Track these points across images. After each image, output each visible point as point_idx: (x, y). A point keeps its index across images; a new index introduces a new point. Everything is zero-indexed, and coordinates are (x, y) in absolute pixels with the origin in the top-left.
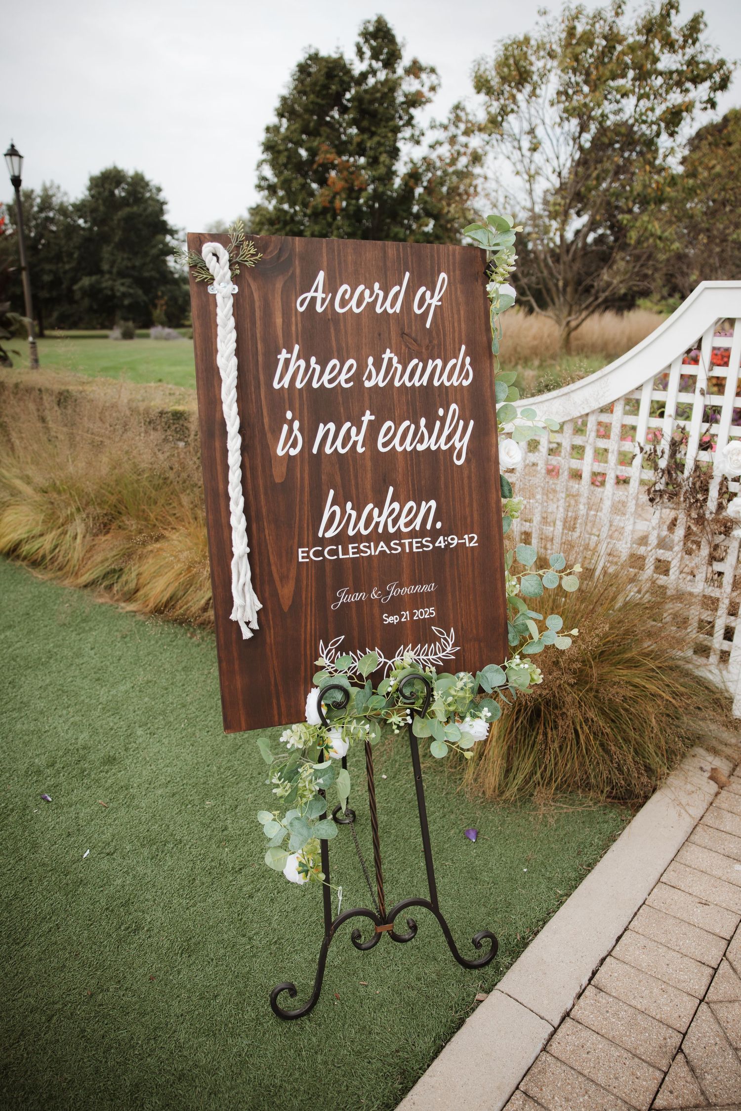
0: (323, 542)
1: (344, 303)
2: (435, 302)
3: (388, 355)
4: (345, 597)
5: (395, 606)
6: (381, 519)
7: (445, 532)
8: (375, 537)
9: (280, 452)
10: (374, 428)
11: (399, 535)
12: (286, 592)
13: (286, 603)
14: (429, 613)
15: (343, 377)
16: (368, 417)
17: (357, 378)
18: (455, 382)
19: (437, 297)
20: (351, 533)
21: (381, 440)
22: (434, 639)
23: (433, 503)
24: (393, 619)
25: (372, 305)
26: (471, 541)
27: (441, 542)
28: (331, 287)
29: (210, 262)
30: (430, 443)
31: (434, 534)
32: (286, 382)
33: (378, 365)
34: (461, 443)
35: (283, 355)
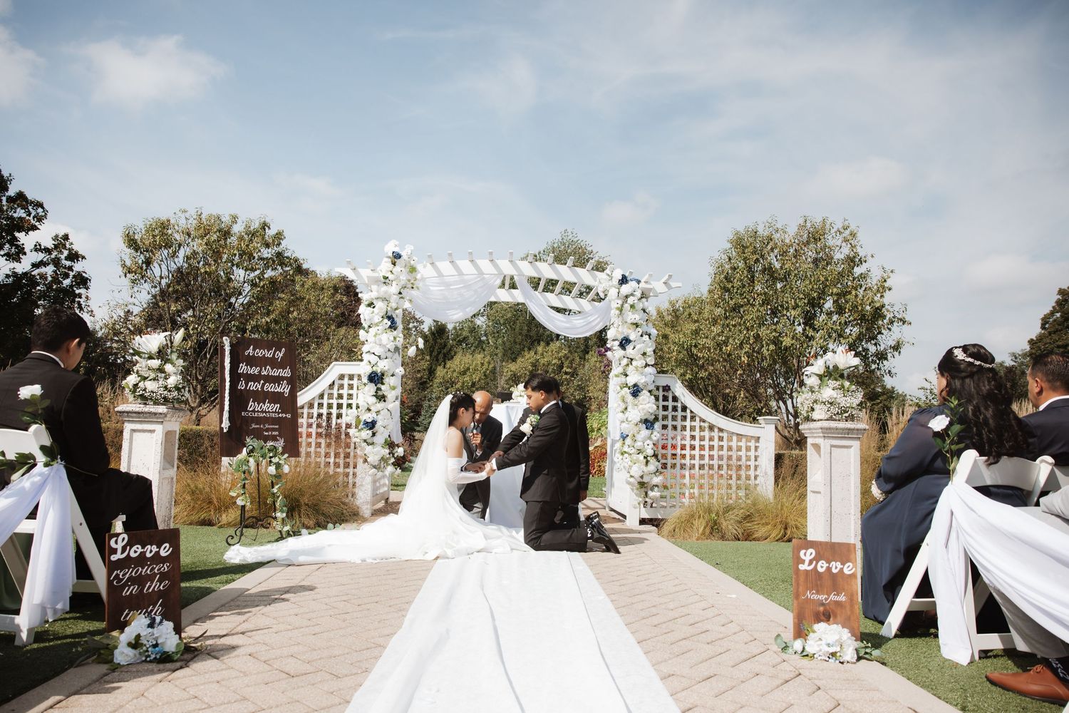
0: (249, 411)
1: (257, 354)
2: (281, 355)
3: (268, 367)
4: (254, 426)
5: (267, 430)
6: (264, 407)
7: (282, 413)
8: (262, 412)
9: (239, 388)
10: (263, 385)
11: (269, 412)
12: (238, 423)
13: (238, 425)
14: (276, 433)
15: (256, 371)
16: (262, 382)
17: (260, 372)
18: (286, 375)
19: (282, 354)
20: (256, 410)
21: (265, 388)
22: (278, 440)
23: (279, 405)
24: (267, 434)
25: (264, 355)
26: (289, 416)
27: (280, 415)
28: (254, 350)
29: (225, 342)
30: (278, 390)
31: (279, 413)
32: (241, 371)
33: (265, 369)
34: (287, 391)
35: (241, 365)
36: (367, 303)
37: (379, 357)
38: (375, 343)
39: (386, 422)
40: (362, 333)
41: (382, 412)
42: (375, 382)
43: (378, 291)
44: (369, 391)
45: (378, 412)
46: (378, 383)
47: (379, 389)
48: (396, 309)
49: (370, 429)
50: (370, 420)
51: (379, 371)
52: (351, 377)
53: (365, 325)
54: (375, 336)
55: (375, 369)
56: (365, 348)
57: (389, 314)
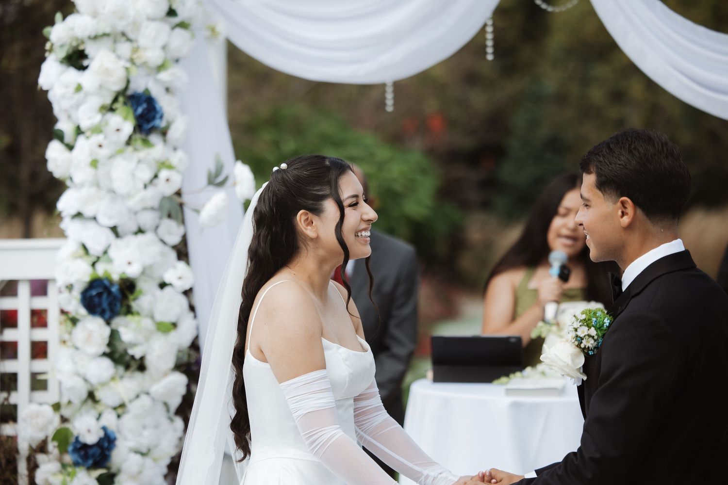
36: (62, 54)
37: (114, 229)
38: (97, 185)
39: (145, 439)
40: (54, 152)
41: (131, 407)
42: (102, 314)
43: (95, 15)
44: (89, 339)
45: (120, 408)
46: (114, 314)
47: (114, 336)
48: (161, 68)
49: (96, 465)
50: (91, 439)
51: (116, 277)
52: (40, 288)
53: (64, 125)
54: (94, 163)
55: (101, 270)
56: (66, 204)
57: (139, 86)
